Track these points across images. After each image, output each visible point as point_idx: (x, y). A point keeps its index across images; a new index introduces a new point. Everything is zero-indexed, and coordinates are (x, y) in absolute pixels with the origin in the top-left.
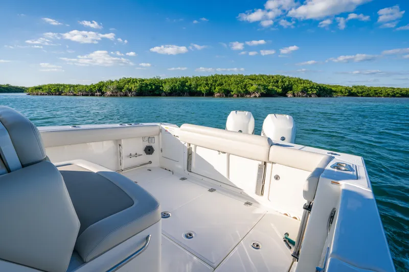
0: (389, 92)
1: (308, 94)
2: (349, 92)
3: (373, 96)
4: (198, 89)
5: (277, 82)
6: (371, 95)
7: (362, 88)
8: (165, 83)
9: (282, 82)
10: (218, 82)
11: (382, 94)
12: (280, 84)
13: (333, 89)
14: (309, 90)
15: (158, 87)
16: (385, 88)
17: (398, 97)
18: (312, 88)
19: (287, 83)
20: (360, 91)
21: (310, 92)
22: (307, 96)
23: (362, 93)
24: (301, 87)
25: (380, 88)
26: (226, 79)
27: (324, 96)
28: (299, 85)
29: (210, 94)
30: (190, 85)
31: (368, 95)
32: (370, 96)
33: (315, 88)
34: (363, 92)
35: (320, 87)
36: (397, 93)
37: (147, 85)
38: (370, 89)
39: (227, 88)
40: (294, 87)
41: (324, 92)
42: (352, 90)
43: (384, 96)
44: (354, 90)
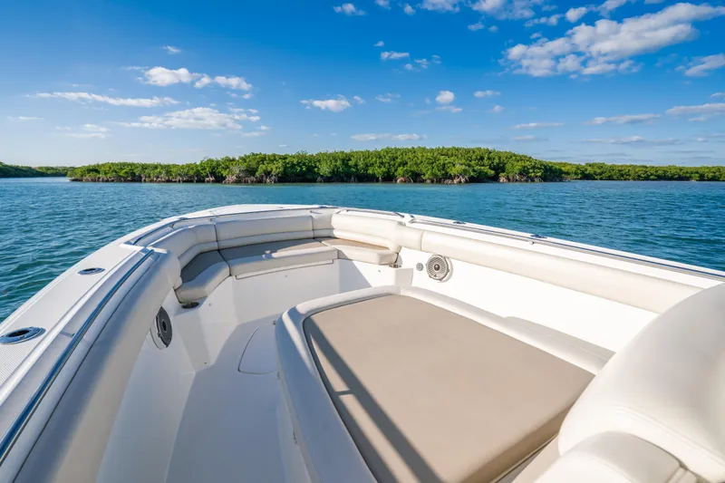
0: (640, 173)
1: (529, 177)
2: (583, 173)
3: (618, 179)
4: (370, 172)
5: (482, 158)
6: (615, 177)
7: (601, 166)
8: (319, 161)
9: (489, 158)
10: (399, 160)
11: (629, 175)
12: (486, 162)
13: (563, 169)
14: (531, 171)
15: (310, 169)
16: (635, 167)
17: (653, 180)
18: (534, 167)
19: (496, 161)
20: (598, 171)
21: (533, 174)
22: (527, 181)
23: (600, 174)
24: (518, 166)
25: (627, 166)
26: (410, 155)
27: (551, 181)
28: (516, 163)
29: (389, 178)
30: (356, 165)
31: (610, 178)
32: (613, 180)
33: (538, 168)
34: (603, 173)
35: (545, 167)
36: (652, 174)
37: (293, 166)
38: (612, 168)
39: (414, 168)
40: (508, 166)
41: (552, 174)
42: (586, 170)
43: (634, 179)
44: (590, 170)
